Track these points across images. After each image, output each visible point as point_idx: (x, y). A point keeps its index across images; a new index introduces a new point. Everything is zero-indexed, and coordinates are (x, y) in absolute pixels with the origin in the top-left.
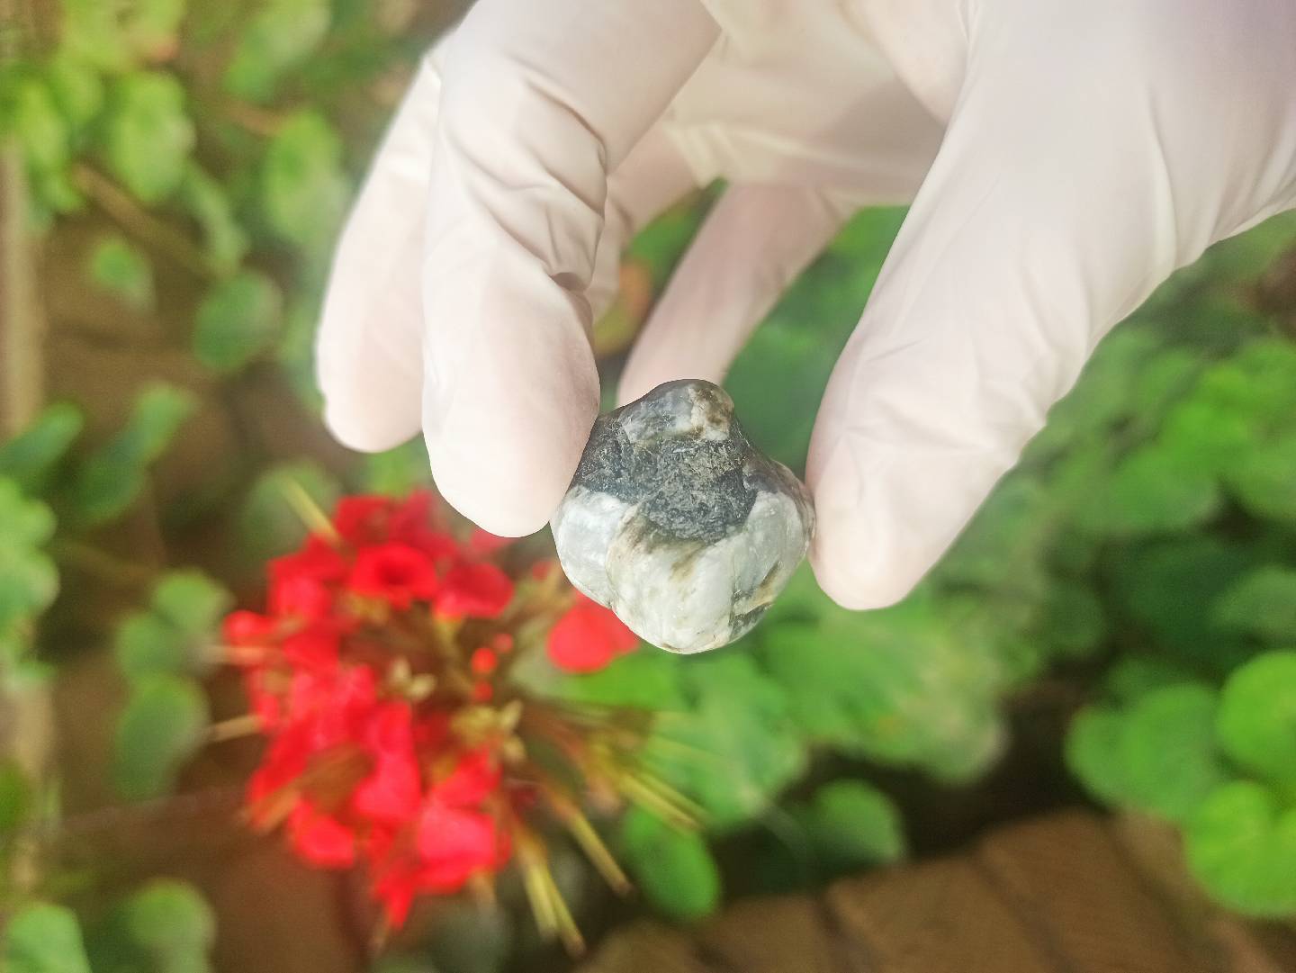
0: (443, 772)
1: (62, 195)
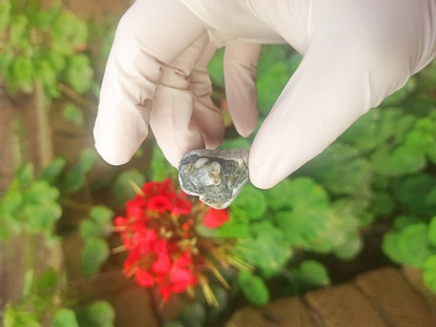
0: (176, 258)
1: (55, 93)
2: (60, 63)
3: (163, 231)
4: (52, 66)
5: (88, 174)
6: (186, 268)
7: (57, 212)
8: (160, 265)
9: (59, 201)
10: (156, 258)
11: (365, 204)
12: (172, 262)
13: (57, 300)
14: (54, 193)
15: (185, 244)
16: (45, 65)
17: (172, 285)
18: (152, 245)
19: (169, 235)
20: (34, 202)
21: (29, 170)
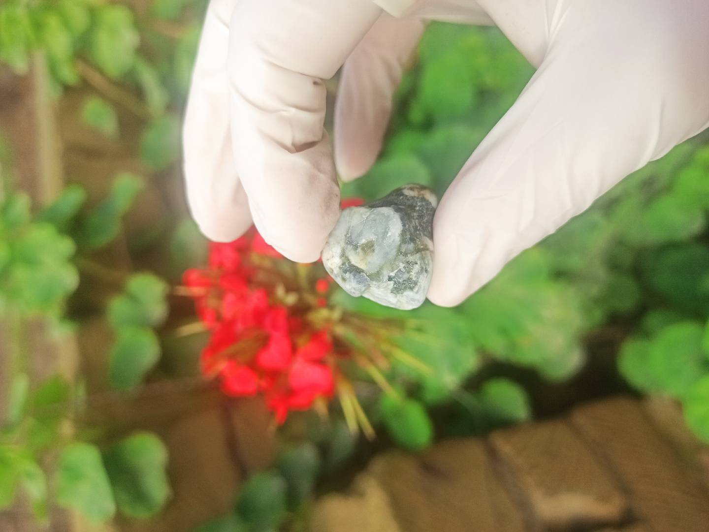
0: (303, 342)
1: (69, 74)
2: (79, 19)
3: (280, 291)
4: (66, 23)
5: (127, 218)
6: (319, 362)
7: (69, 279)
8: (272, 356)
9: (74, 260)
10: (265, 342)
11: (595, 290)
12: (294, 349)
13: (67, 428)
14: (66, 246)
15: (320, 316)
16: (53, 22)
17: (292, 393)
18: (259, 316)
19: (291, 299)
20: (30, 261)
21: (22, 203)
